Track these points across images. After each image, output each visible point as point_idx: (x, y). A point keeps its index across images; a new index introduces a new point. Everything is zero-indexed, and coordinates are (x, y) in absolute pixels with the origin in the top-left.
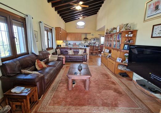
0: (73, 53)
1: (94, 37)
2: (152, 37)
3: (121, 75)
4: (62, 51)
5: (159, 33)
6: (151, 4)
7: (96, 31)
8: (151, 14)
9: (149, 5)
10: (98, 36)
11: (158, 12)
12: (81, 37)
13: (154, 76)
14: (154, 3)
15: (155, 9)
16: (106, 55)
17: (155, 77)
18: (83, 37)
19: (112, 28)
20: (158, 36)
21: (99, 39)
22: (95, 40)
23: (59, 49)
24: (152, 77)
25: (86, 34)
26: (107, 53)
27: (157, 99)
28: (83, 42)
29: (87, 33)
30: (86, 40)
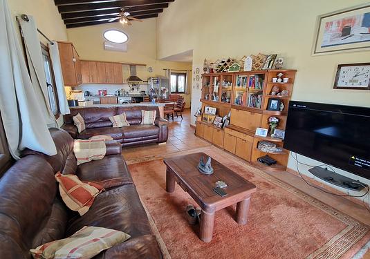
0: (127, 124)
1: (153, 75)
2: (336, 87)
3: (263, 162)
4: (88, 119)
5: (350, 81)
6: (332, 23)
7: (156, 59)
8: (331, 41)
9: (327, 23)
10: (163, 74)
11: (349, 40)
12: (120, 73)
13: (363, 162)
14: (341, 21)
15: (341, 33)
16: (210, 120)
17: (366, 163)
18: (127, 73)
19: (226, 61)
20: (349, 85)
21: (166, 81)
22: (158, 82)
23: (79, 115)
24: (357, 163)
25: (133, 66)
26: (213, 115)
27: (349, 198)
28: (127, 88)
29: (135, 65)
30: (136, 82)
